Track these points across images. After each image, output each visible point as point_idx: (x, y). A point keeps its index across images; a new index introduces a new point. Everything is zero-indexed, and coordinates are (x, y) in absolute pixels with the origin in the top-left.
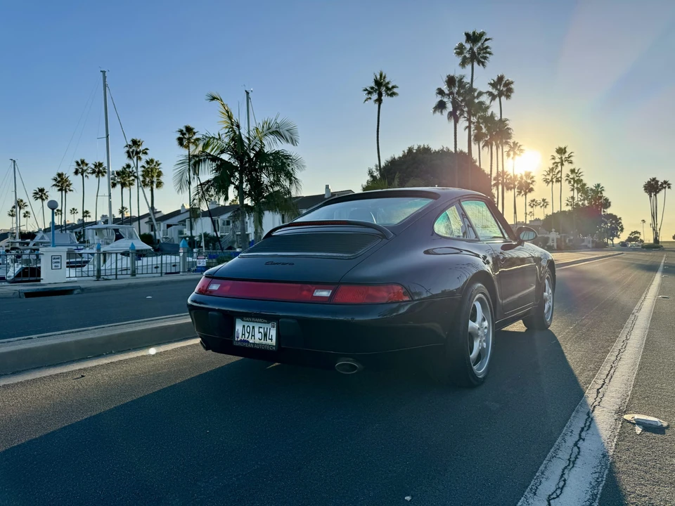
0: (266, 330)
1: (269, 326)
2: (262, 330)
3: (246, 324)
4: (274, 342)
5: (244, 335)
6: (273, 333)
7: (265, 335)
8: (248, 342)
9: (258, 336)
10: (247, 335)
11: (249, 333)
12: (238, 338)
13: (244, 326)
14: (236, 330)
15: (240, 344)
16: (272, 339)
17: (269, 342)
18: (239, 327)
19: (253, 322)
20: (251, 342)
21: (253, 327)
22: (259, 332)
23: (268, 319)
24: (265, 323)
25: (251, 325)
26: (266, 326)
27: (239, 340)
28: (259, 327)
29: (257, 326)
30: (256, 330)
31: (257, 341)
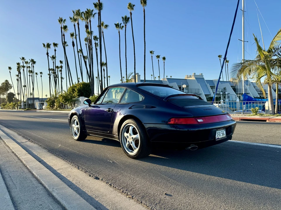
3: (218, 132)
4: (225, 135)
6: (225, 132)
9: (221, 135)
12: (216, 138)
14: (216, 135)
15: (218, 140)
24: (223, 130)
29: (221, 131)
31: (221, 137)
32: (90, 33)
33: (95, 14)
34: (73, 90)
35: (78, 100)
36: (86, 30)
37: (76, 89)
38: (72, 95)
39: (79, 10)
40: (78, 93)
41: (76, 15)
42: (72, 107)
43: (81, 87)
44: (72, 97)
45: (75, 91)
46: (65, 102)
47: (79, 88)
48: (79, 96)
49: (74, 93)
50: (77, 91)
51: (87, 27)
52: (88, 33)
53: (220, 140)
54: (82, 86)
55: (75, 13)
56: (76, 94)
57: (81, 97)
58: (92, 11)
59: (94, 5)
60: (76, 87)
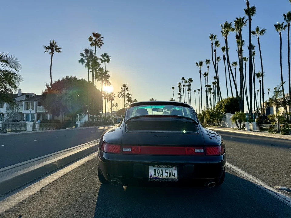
0: (170, 171)
1: (172, 169)
2: (167, 171)
3: (157, 169)
4: (176, 176)
5: (156, 174)
6: (176, 172)
7: (170, 174)
8: (158, 178)
10: (157, 175)
11: (159, 173)
12: (151, 176)
13: (155, 170)
14: (150, 172)
15: (154, 180)
16: (174, 176)
17: (173, 177)
18: (152, 171)
19: (162, 167)
20: (160, 178)
21: (162, 170)
22: (166, 173)
23: (172, 165)
24: (170, 167)
25: (160, 169)
26: (170, 169)
27: (152, 177)
28: (166, 170)
29: (164, 169)
30: (164, 172)
31: (164, 177)
33: (246, 21)
34: (221, 106)
35: (224, 116)
36: (237, 40)
37: (223, 105)
38: (219, 111)
39: (227, 23)
40: (225, 108)
42: (218, 123)
43: (228, 103)
44: (219, 113)
45: (223, 107)
46: (212, 118)
47: (226, 104)
48: (227, 112)
49: (222, 109)
50: (224, 107)
51: (237, 37)
52: (239, 43)
54: (229, 101)
55: (223, 26)
56: (223, 110)
57: (227, 114)
58: (244, 18)
59: (245, 12)
60: (224, 102)
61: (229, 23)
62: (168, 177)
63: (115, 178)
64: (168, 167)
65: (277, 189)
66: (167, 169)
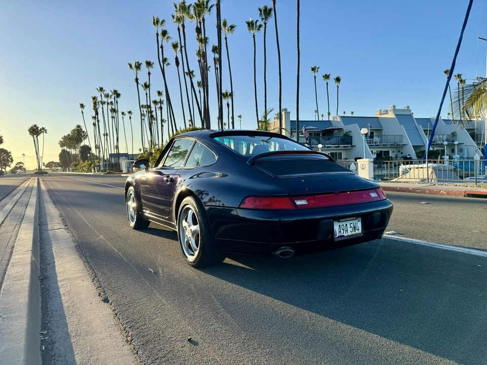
0: (354, 224)
1: (356, 221)
3: (341, 224)
4: (360, 231)
6: (359, 225)
7: (355, 228)
8: (344, 236)
9: (350, 230)
10: (342, 231)
11: (344, 230)
12: (336, 235)
13: (340, 226)
14: (335, 230)
15: (340, 239)
16: (358, 230)
17: (357, 232)
18: (336, 227)
19: (346, 221)
20: (346, 235)
21: (346, 225)
22: (350, 227)
23: (357, 216)
24: (354, 220)
25: (344, 223)
26: (354, 222)
28: (350, 224)
29: (348, 223)
30: (348, 226)
31: (350, 233)
32: (204, 41)
33: (212, 6)
36: (198, 36)
39: (184, 3)
41: (180, 10)
51: (198, 30)
52: (201, 41)
53: (344, 241)
55: (178, 6)
58: (207, 1)
61: (187, 4)
62: (353, 233)
63: (282, 248)
64: (352, 220)
65: (389, 234)
66: (351, 222)
